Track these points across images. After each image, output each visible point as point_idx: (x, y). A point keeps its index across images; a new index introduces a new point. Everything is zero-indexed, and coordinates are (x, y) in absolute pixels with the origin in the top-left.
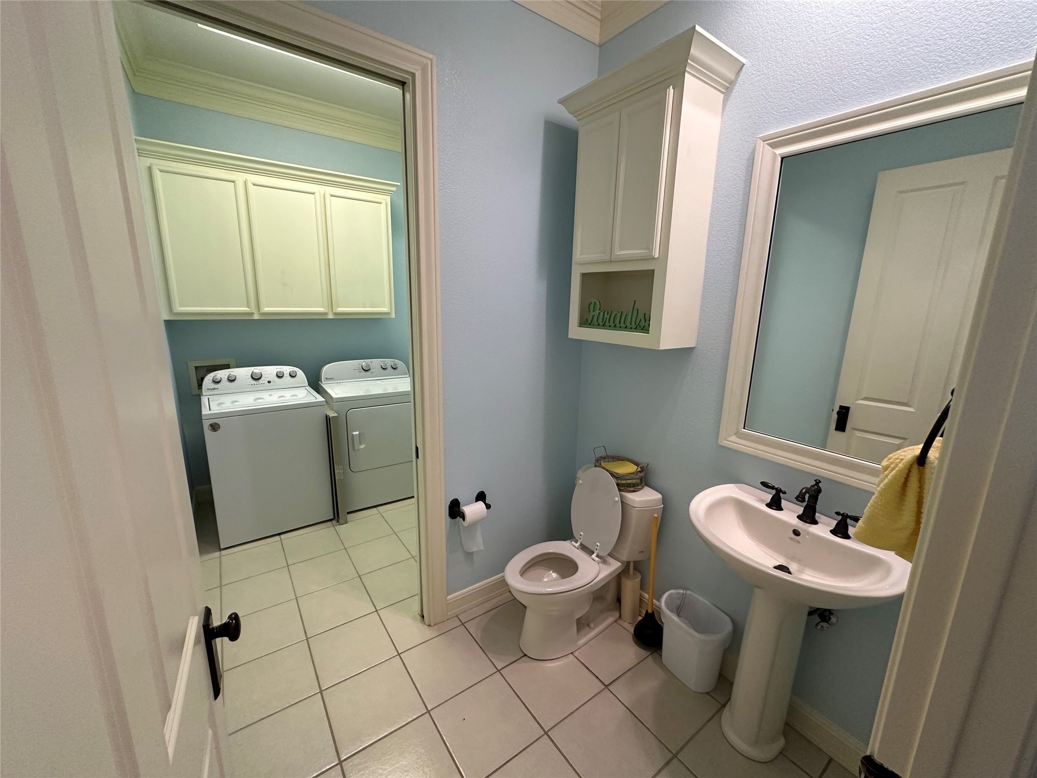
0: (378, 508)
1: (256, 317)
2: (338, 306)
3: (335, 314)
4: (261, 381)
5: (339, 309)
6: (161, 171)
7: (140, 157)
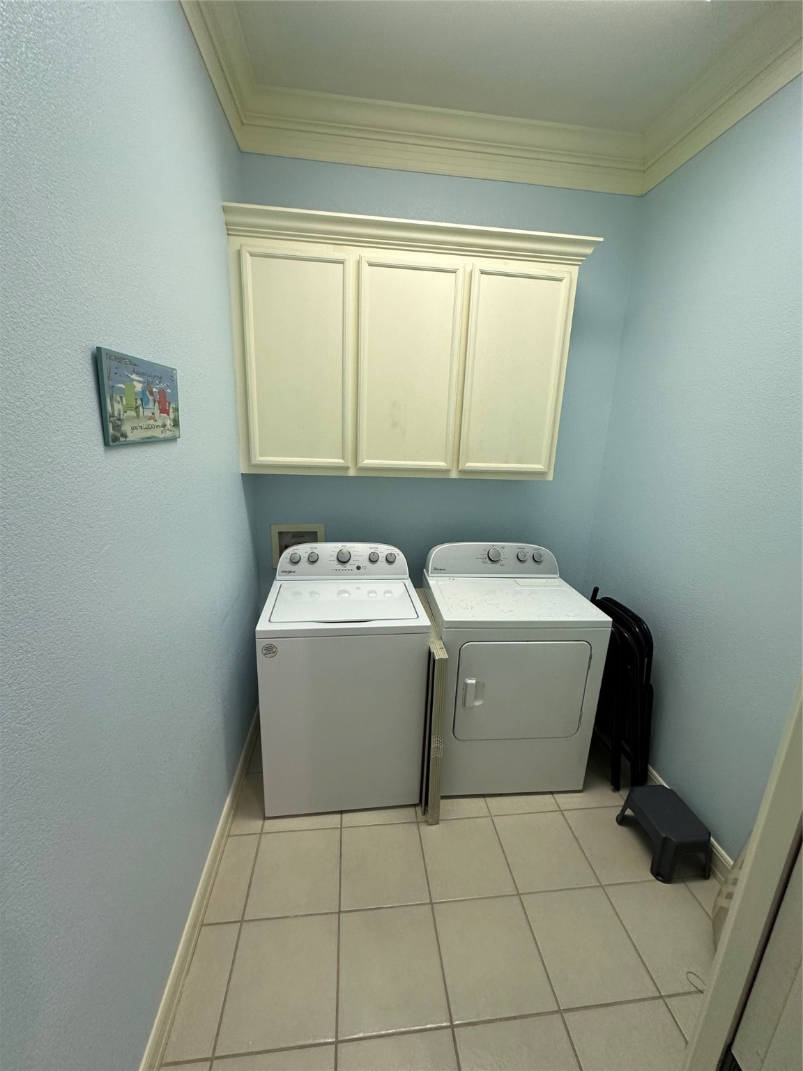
0: (488, 799)
1: (352, 473)
2: (467, 460)
3: (461, 472)
4: (348, 566)
5: (468, 464)
6: (252, 255)
7: (230, 237)
